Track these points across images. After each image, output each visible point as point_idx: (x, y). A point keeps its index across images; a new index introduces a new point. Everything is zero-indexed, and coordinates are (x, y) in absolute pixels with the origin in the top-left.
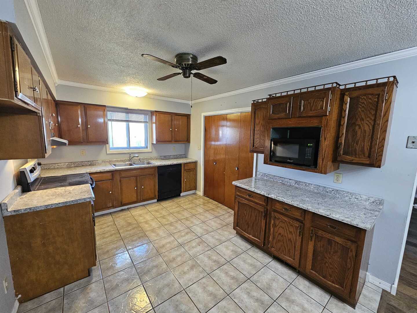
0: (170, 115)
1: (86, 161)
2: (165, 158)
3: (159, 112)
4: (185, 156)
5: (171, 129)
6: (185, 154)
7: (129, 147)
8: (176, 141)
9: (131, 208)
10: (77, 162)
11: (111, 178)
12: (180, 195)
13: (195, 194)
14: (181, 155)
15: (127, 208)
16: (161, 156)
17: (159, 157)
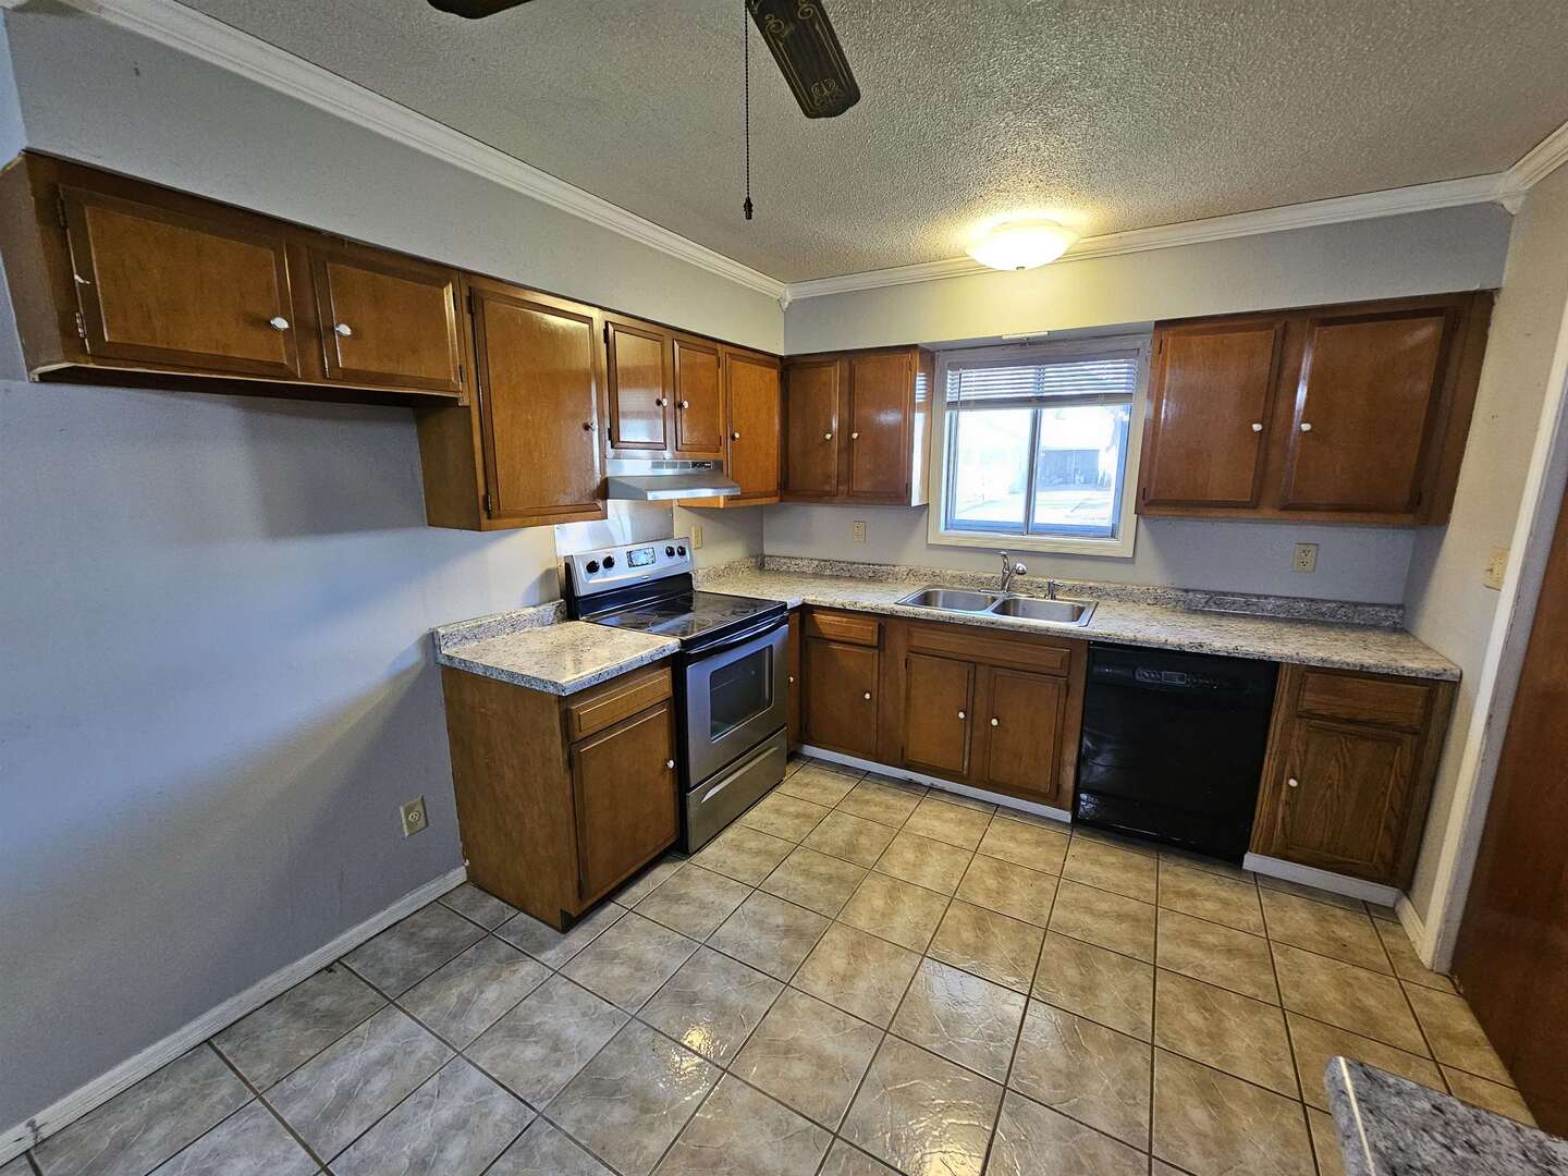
0: (1270, 326)
1: (863, 564)
2: (1215, 605)
3: (1182, 328)
4: (1398, 619)
5: (1257, 427)
6: (1399, 607)
7: (1028, 526)
8: (1296, 507)
9: (942, 791)
10: (840, 562)
11: (875, 643)
12: (1233, 861)
13: (1391, 914)
14: (1356, 604)
15: (928, 784)
16: (1187, 591)
17: (1172, 594)
